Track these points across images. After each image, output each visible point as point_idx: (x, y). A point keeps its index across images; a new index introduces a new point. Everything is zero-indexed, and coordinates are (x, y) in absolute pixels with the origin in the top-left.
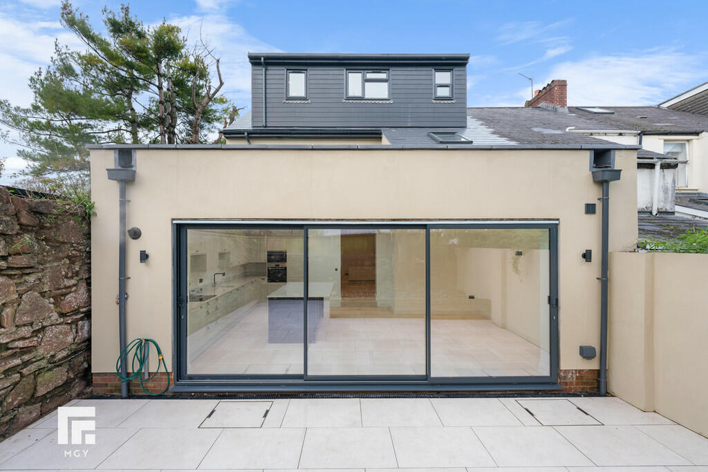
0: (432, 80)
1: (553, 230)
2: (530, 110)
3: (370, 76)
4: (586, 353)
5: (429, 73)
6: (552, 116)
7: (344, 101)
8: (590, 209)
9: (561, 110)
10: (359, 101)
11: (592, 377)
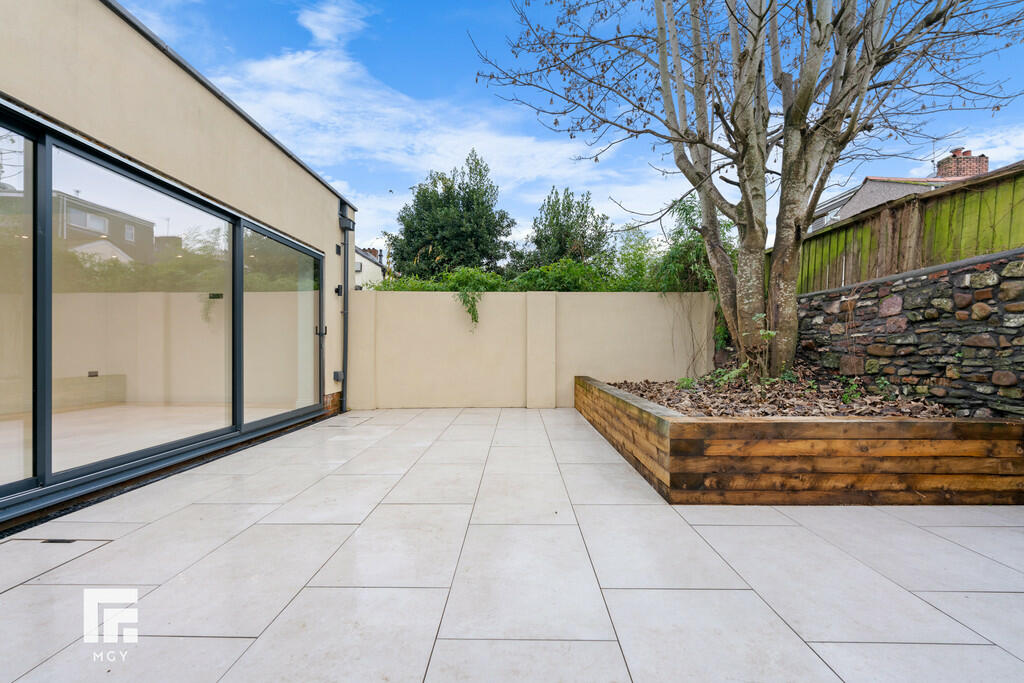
1: (319, 262)
4: (336, 377)
8: (338, 247)
11: (337, 399)
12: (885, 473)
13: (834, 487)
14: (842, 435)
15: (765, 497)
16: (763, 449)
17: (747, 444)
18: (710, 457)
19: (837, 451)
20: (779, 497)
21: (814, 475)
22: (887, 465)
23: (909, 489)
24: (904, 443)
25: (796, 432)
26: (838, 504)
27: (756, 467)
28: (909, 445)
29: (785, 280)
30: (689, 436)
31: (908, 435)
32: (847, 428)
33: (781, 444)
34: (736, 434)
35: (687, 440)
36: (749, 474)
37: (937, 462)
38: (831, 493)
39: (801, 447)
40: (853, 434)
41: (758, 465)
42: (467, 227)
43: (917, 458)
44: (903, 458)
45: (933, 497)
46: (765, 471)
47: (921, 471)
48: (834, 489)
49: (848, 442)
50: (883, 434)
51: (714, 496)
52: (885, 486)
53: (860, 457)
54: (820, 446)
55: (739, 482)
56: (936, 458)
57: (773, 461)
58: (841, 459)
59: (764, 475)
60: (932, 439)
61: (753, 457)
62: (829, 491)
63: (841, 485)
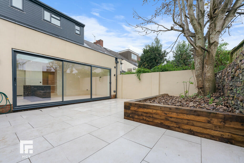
0: (75, 27)
1: (110, 70)
2: (95, 45)
3: (53, 16)
4: (114, 92)
5: (74, 25)
6: (100, 48)
7: (42, 20)
8: (115, 67)
9: (102, 47)
10: (49, 23)
11: (115, 96)
12: (172, 121)
13: (158, 122)
14: (160, 109)
15: (142, 121)
16: (141, 110)
17: (138, 108)
18: (131, 110)
19: (158, 113)
20: (144, 122)
21: (153, 118)
22: (172, 119)
23: (179, 128)
24: (177, 114)
25: (148, 107)
26: (159, 127)
27: (140, 114)
28: (179, 115)
29: (207, 65)
30: (127, 105)
31: (179, 112)
32: (161, 107)
33: (145, 109)
34: (136, 106)
35: (127, 106)
36: (138, 115)
37: (189, 121)
38: (157, 124)
39: (150, 111)
40: (163, 109)
41: (140, 113)
42: (153, 57)
43: (182, 119)
44: (177, 118)
45: (188, 132)
46: (142, 115)
47: (183, 123)
48: (158, 123)
49: (161, 111)
50: (171, 110)
51: (132, 119)
52: (172, 125)
53: (165, 116)
54: (154, 111)
55: (136, 117)
56: (188, 120)
57: (143, 113)
58: (159, 115)
59: (141, 116)
60: (187, 114)
61: (139, 112)
62: (156, 123)
63: (159, 122)
